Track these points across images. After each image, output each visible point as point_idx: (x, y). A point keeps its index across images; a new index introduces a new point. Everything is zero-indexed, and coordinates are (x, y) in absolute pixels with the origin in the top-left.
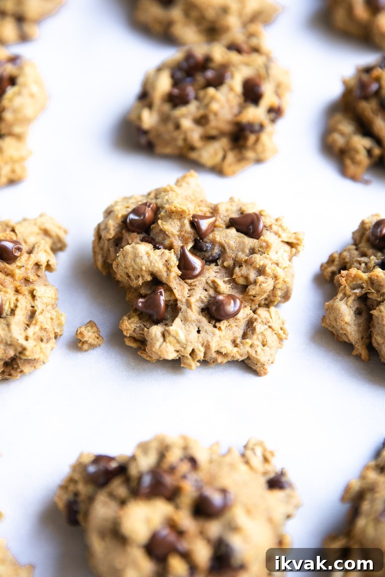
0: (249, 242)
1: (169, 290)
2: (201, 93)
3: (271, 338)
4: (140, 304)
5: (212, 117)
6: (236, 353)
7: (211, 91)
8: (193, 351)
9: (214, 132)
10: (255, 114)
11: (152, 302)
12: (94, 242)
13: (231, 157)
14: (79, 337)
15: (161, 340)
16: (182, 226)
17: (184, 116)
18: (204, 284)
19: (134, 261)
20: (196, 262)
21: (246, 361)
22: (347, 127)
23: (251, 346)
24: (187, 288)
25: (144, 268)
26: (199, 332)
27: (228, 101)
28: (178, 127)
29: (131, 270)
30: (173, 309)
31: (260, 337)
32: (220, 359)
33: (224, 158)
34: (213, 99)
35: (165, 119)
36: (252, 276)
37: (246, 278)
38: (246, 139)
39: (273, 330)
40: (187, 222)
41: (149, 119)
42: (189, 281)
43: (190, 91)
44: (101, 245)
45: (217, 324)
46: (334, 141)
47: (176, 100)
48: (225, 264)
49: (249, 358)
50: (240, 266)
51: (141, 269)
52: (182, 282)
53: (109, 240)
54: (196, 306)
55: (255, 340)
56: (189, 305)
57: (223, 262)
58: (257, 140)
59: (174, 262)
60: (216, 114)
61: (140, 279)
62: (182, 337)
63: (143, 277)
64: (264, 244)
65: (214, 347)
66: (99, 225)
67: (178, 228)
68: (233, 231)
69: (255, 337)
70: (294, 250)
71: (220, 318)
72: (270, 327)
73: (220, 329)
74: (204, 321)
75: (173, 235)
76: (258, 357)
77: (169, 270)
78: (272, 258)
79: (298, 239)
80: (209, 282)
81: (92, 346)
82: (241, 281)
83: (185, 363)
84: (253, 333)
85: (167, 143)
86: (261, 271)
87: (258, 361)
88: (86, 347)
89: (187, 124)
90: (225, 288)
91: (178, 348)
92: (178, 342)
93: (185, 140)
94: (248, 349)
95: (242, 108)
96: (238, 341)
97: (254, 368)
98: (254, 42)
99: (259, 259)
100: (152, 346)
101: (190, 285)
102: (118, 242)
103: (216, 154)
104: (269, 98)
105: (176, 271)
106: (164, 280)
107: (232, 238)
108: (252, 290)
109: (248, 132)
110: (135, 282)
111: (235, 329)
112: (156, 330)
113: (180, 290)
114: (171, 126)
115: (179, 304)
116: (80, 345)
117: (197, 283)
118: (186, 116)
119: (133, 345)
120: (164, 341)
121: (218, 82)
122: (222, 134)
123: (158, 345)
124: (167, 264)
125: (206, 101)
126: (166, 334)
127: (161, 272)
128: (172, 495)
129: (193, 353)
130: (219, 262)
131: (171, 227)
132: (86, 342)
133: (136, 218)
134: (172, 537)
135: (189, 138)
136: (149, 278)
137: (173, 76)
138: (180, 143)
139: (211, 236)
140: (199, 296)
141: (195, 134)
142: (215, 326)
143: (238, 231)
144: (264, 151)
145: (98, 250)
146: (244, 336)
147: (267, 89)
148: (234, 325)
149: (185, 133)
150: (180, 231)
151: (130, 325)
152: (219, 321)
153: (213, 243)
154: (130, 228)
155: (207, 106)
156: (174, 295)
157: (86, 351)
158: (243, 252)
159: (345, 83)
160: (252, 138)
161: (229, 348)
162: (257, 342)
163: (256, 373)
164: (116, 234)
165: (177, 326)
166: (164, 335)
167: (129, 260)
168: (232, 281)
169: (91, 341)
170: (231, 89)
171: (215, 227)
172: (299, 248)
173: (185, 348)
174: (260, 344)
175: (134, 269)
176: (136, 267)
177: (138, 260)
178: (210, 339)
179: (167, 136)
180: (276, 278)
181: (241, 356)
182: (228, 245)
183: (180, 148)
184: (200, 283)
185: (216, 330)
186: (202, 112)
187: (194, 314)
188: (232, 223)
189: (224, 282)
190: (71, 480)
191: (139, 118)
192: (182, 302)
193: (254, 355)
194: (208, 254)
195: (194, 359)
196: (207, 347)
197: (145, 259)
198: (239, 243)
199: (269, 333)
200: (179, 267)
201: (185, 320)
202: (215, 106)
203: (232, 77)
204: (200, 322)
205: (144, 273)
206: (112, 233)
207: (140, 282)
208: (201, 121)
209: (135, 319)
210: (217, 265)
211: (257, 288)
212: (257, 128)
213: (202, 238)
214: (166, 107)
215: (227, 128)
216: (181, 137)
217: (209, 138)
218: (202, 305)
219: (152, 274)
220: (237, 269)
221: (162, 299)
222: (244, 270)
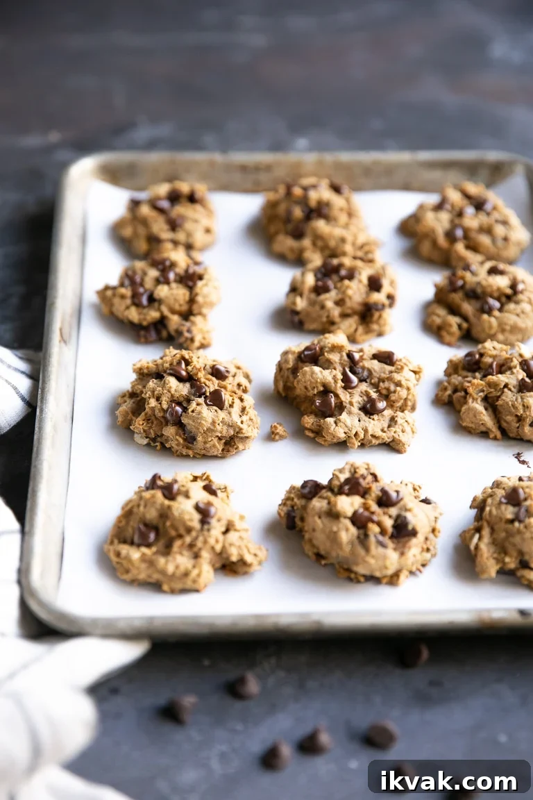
0: (388, 368)
1: (337, 396)
2: (339, 285)
3: (408, 429)
4: (318, 404)
5: (347, 300)
6: (386, 437)
7: (346, 282)
8: (356, 432)
9: (349, 311)
10: (378, 297)
11: (326, 403)
12: (276, 373)
13: (361, 329)
14: (273, 430)
15: (334, 425)
16: (342, 356)
17: (326, 299)
18: (359, 393)
19: (312, 376)
20: (354, 379)
21: (391, 444)
22: (442, 312)
23: (395, 432)
24: (348, 395)
25: (319, 380)
26: (359, 421)
27: (359, 289)
28: (323, 307)
29: (309, 383)
30: (341, 407)
31: (401, 427)
32: (374, 441)
33: (356, 330)
34: (348, 287)
35: (312, 303)
36: (392, 388)
37: (388, 389)
38: (372, 316)
39: (408, 424)
40: (344, 354)
41: (301, 304)
42: (350, 391)
43: (330, 284)
44: (282, 374)
45: (371, 417)
46: (433, 321)
47: (319, 290)
48: (373, 381)
49: (393, 441)
50: (383, 382)
51: (317, 382)
52: (345, 391)
53: (288, 369)
54: (356, 405)
55: (397, 428)
56: (351, 403)
57: (371, 380)
58: (380, 317)
59: (340, 377)
60: (350, 298)
61: (316, 389)
62: (349, 422)
63: (317, 387)
64: (399, 367)
65: (370, 432)
66: (279, 362)
67: (339, 358)
68: (376, 362)
69: (397, 426)
70: (417, 376)
71: (373, 412)
72: (406, 421)
73: (373, 419)
74: (362, 414)
75: (336, 362)
76: (400, 439)
77: (336, 382)
78: (406, 376)
79: (420, 369)
80: (363, 391)
81: (282, 437)
82: (384, 392)
83: (350, 443)
84: (395, 424)
85: (314, 320)
86: (398, 384)
87: (400, 441)
88: (277, 437)
89: (330, 304)
90: (374, 395)
91: (346, 430)
92: (346, 426)
93: (328, 317)
94: (393, 434)
95: (368, 294)
96: (386, 429)
97: (397, 447)
98: (370, 256)
99: (397, 377)
100: (328, 429)
101: (350, 393)
102: (295, 370)
103: (350, 326)
104: (386, 288)
105: (340, 384)
106: (333, 389)
107: (375, 365)
108: (393, 397)
109: (374, 311)
110: (312, 392)
111: (382, 422)
112: (330, 420)
113: (344, 396)
114: (317, 308)
115: (344, 404)
116: (273, 436)
117: (355, 392)
118: (329, 300)
119: (311, 435)
120: (337, 425)
121: (351, 276)
122: (355, 313)
123: (332, 429)
124: (335, 378)
125: (344, 288)
126: (338, 421)
127: (330, 383)
128: (364, 493)
129: (356, 434)
130: (368, 381)
131: (335, 357)
132: (278, 433)
133: (309, 352)
134: (366, 514)
135: (331, 315)
136: (322, 389)
137: (315, 276)
138: (324, 319)
139: (361, 364)
140: (357, 399)
141: (336, 312)
142: (370, 418)
143: (379, 361)
144: (385, 325)
145: (279, 378)
146: (389, 426)
147: (385, 283)
148: (382, 419)
149: (329, 311)
150: (340, 360)
151: (309, 421)
152: (373, 414)
153: (363, 368)
154: (305, 360)
155: (344, 293)
156: (340, 399)
157: (277, 441)
158: (384, 373)
159: (436, 286)
160: (376, 315)
161: (379, 433)
162: (398, 430)
163: (398, 451)
164: (294, 365)
165: (344, 416)
166: (336, 423)
167: (308, 377)
168: (378, 391)
169: (281, 433)
170: (360, 281)
171: (363, 359)
172: (421, 374)
173: (351, 431)
174: (400, 431)
175: (311, 382)
176: (313, 380)
177: (314, 376)
178: (367, 425)
179: (314, 315)
180: (408, 389)
181: (388, 438)
182: (374, 369)
183: (323, 323)
184: (357, 392)
185: (371, 420)
186: (340, 296)
187: (355, 409)
188: (375, 357)
189: (374, 392)
190: (288, 499)
191: (294, 303)
192: (346, 402)
193: (397, 437)
194: (360, 376)
195: (356, 439)
196: (366, 431)
197: (319, 375)
198: (381, 368)
199: (405, 424)
200: (342, 380)
201: (350, 413)
202: (350, 292)
203: (360, 274)
204: (359, 415)
205: (319, 385)
206: (291, 364)
207: (315, 392)
208: (340, 303)
209: (313, 416)
210: (366, 382)
211: (396, 395)
212: (380, 307)
213: (355, 365)
214: (313, 296)
215: (358, 308)
216: (326, 314)
217: (344, 316)
218: (360, 406)
219: (324, 385)
220: (381, 384)
221: (333, 400)
222: (387, 384)
